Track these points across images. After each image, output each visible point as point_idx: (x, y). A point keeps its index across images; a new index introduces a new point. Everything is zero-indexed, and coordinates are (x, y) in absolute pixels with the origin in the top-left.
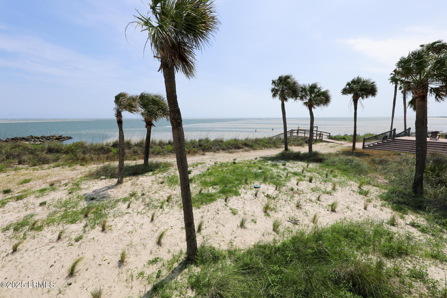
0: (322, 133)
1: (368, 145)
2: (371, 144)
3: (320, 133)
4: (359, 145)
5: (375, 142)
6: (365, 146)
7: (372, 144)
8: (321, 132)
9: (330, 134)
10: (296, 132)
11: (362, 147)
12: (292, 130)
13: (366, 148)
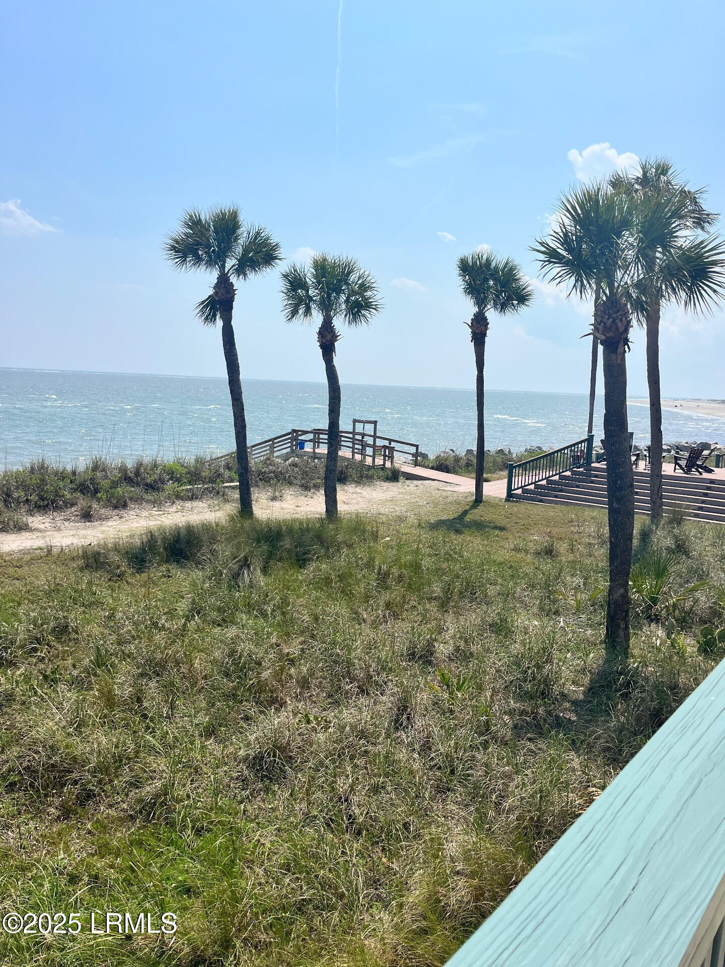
0: (393, 444)
1: (522, 487)
2: (529, 485)
3: (386, 443)
4: (495, 489)
5: (541, 476)
6: (515, 490)
7: (532, 484)
8: (390, 441)
9: (417, 446)
10: (310, 441)
11: (504, 495)
12: (294, 431)
13: (517, 496)
